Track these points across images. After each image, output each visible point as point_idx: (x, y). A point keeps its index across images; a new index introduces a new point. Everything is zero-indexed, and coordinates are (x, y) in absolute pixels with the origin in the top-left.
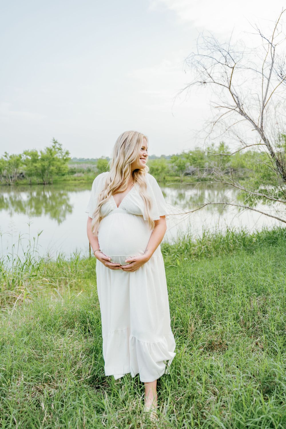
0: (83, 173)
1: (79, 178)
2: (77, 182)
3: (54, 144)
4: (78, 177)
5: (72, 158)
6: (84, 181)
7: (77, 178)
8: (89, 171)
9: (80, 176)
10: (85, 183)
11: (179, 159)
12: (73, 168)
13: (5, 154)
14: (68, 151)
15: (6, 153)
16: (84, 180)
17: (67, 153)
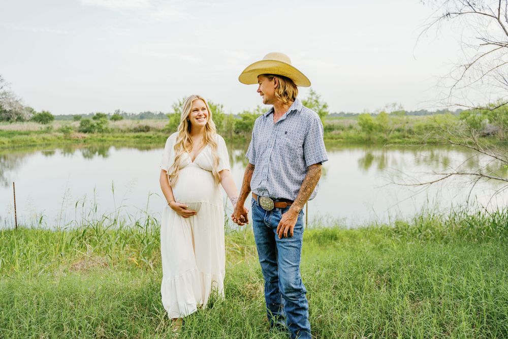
0: (343, 130)
1: (337, 136)
2: (334, 141)
3: (310, 96)
4: (336, 134)
5: (329, 113)
6: (341, 140)
7: (334, 136)
8: (351, 127)
9: (339, 134)
10: (344, 143)
11: (471, 115)
12: (332, 124)
13: (257, 108)
14: (326, 103)
15: (258, 106)
16: (342, 138)
17: (325, 107)
